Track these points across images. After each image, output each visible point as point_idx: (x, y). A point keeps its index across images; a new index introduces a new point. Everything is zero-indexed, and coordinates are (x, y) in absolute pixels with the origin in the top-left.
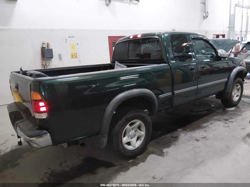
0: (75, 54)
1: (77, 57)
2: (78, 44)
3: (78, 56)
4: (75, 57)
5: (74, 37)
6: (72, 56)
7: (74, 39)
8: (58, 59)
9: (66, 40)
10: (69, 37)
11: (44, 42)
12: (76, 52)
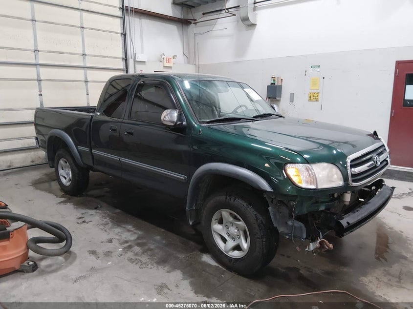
0: (316, 95)
1: (317, 100)
2: (324, 78)
3: (320, 98)
4: (315, 100)
5: (319, 67)
6: (310, 97)
7: (318, 69)
8: (289, 100)
9: (306, 71)
10: (312, 67)
11: (274, 76)
12: (317, 91)
